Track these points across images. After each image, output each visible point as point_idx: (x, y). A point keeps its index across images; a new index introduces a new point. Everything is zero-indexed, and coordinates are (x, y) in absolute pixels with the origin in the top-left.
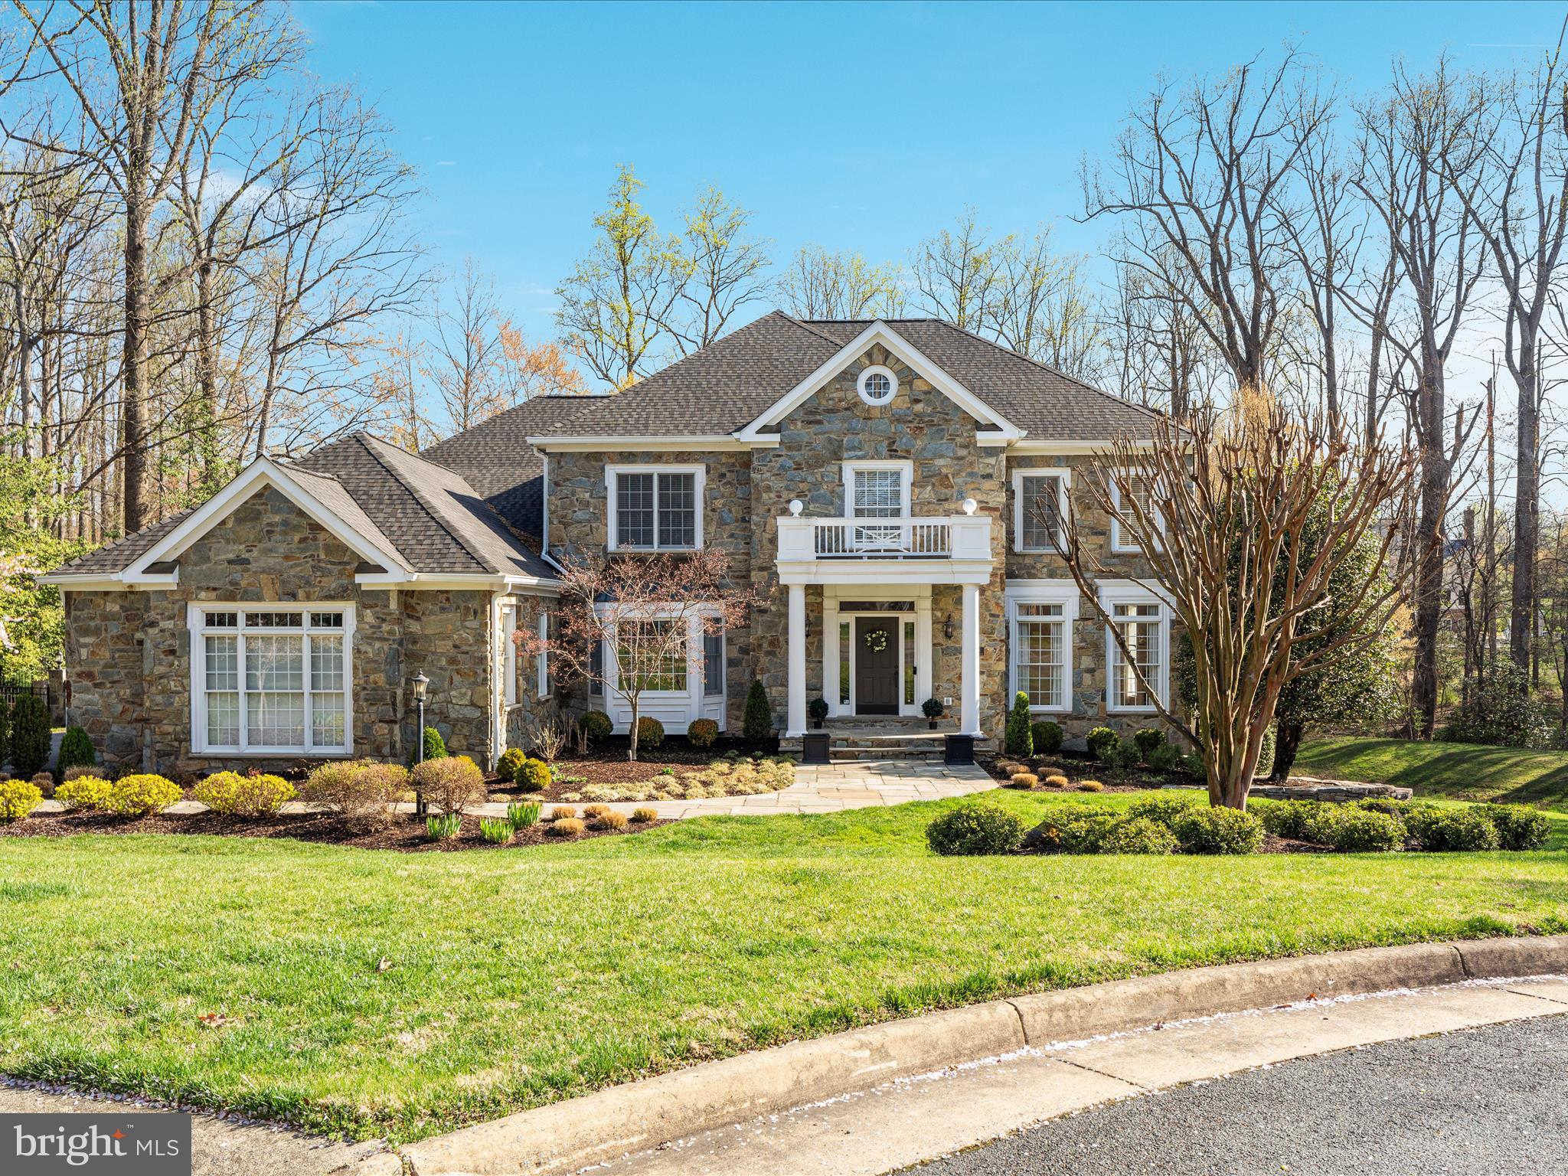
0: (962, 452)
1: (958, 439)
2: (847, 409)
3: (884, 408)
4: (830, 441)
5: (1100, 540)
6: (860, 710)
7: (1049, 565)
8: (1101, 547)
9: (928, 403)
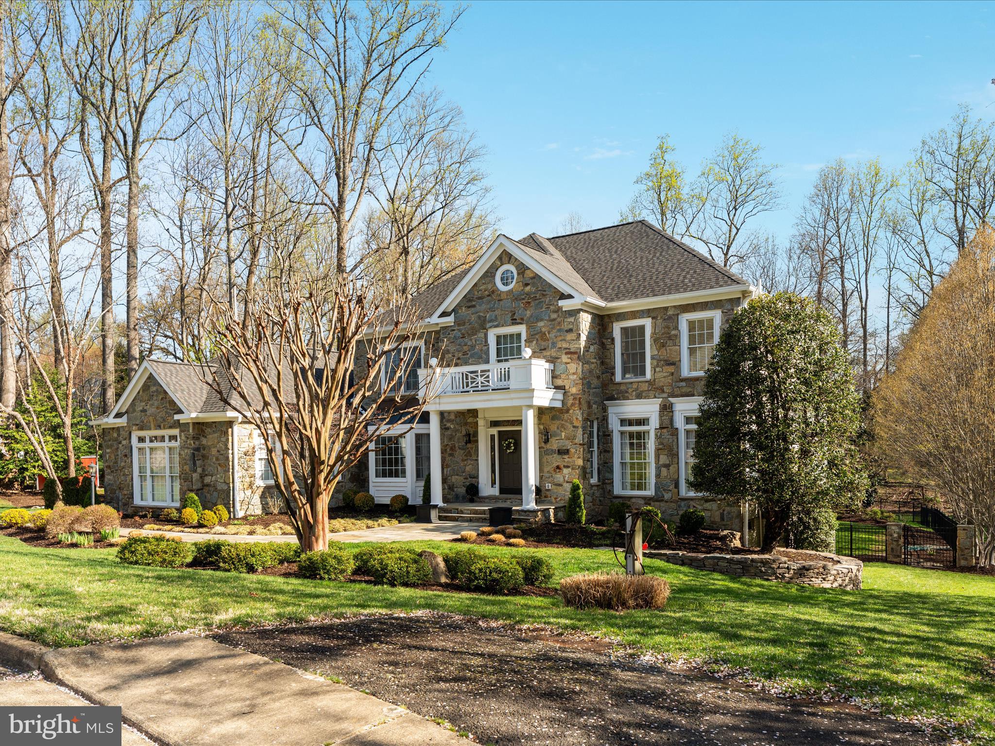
0: (554, 316)
1: (552, 307)
2: (489, 296)
3: (511, 291)
4: (479, 317)
5: (671, 369)
6: (502, 491)
7: (637, 389)
8: (672, 374)
9: (534, 285)
